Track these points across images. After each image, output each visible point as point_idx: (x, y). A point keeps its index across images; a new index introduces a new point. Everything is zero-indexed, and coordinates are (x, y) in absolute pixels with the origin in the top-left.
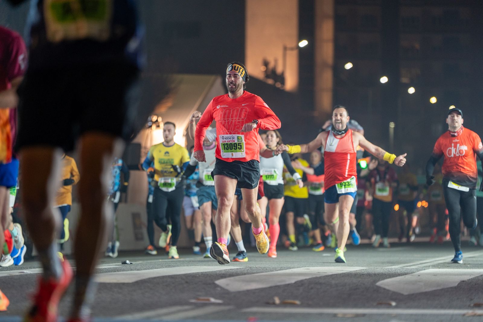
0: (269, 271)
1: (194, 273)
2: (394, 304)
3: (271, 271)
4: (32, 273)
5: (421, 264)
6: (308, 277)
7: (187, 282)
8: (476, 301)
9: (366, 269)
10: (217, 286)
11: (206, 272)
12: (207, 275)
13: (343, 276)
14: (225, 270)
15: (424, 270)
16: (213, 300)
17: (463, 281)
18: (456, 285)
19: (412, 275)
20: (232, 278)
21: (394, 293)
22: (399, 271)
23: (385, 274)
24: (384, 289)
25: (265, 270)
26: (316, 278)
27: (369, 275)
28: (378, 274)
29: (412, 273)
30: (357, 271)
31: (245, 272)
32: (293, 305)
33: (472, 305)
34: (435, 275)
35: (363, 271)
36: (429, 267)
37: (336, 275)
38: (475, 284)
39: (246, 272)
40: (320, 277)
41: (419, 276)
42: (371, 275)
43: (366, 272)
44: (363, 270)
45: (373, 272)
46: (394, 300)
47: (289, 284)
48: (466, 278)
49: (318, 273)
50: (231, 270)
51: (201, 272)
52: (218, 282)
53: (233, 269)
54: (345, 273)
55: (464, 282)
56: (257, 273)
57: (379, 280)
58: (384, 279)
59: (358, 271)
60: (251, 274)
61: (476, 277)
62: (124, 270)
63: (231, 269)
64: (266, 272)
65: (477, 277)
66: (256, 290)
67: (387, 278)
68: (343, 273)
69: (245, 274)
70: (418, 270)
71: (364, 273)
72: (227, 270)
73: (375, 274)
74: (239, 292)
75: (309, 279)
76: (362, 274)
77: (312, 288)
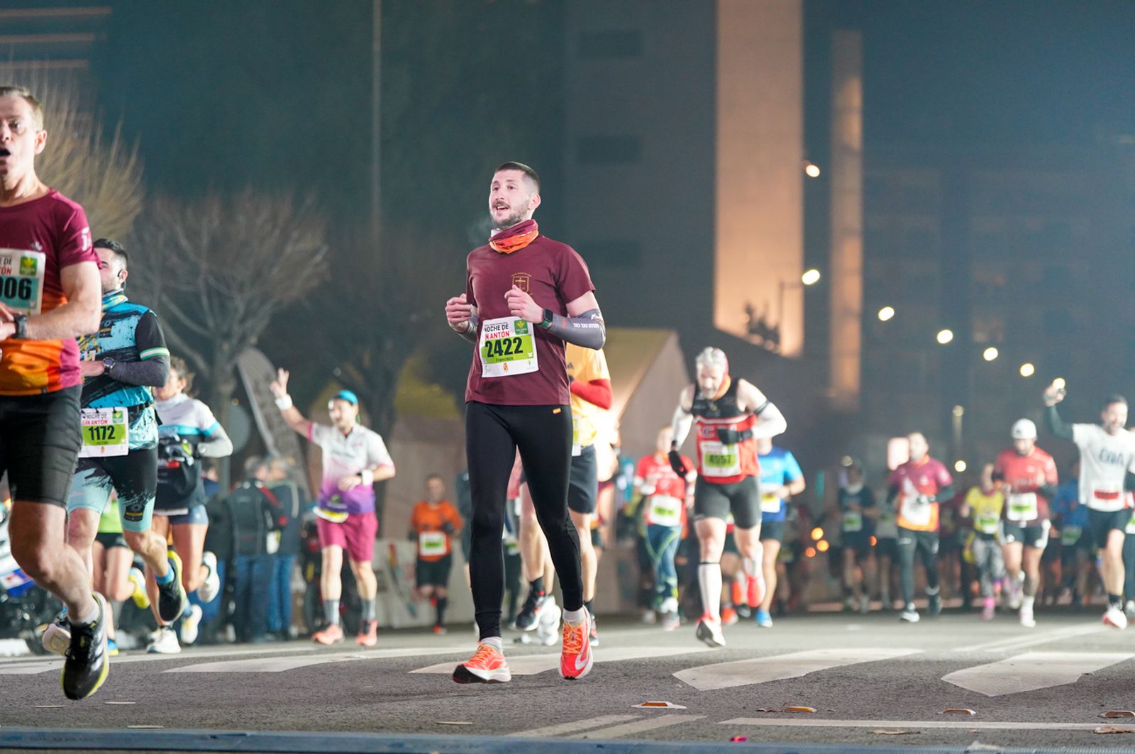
0: (760, 656)
1: (636, 659)
2: (972, 712)
3: (765, 655)
4: (369, 657)
5: (1012, 644)
6: (827, 667)
7: (626, 675)
8: (1111, 708)
9: (923, 654)
10: (677, 681)
11: (656, 658)
12: (659, 662)
13: (885, 665)
14: (688, 654)
15: (1020, 654)
16: (670, 705)
17: (1087, 674)
18: (1076, 681)
19: (1001, 664)
20: (701, 668)
21: (972, 694)
22: (978, 658)
23: (955, 662)
24: (955, 686)
25: (755, 654)
26: (841, 668)
27: (928, 663)
28: (944, 662)
29: (1000, 660)
30: (907, 656)
31: (723, 659)
32: (804, 713)
33: (1104, 715)
34: (1039, 663)
35: (918, 657)
36: (1027, 649)
37: (874, 663)
38: (1108, 680)
39: (722, 657)
40: (848, 667)
41: (1012, 665)
42: (933, 662)
43: (922, 659)
44: (919, 654)
45: (935, 659)
46: (973, 706)
47: (796, 678)
48: (1091, 669)
49: (845, 659)
50: (696, 655)
51: (649, 658)
52: (676, 675)
53: (701, 653)
54: (888, 660)
55: (1089, 676)
56: (741, 659)
57: (946, 673)
58: (955, 670)
59: (910, 657)
60: (731, 661)
61: (1107, 667)
62: (520, 654)
63: (698, 653)
64: (757, 657)
65: (1110, 667)
66: (742, 687)
67: (959, 669)
68: (884, 660)
69: (722, 661)
70: (1009, 655)
71: (920, 660)
72: (691, 654)
73: (938, 662)
74: (714, 691)
75: (829, 669)
76: (918, 662)
77: (834, 686)
